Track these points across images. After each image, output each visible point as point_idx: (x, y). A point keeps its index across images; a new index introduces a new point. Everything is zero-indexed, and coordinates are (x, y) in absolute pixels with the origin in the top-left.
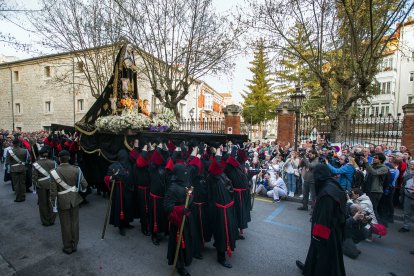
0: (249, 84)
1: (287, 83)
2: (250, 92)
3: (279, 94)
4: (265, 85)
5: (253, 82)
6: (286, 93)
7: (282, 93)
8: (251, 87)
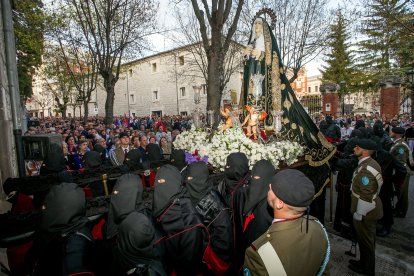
0: (328, 58)
1: (372, 53)
2: (328, 66)
3: (362, 65)
4: (346, 58)
5: (332, 56)
6: (370, 63)
7: (366, 64)
8: (329, 62)
